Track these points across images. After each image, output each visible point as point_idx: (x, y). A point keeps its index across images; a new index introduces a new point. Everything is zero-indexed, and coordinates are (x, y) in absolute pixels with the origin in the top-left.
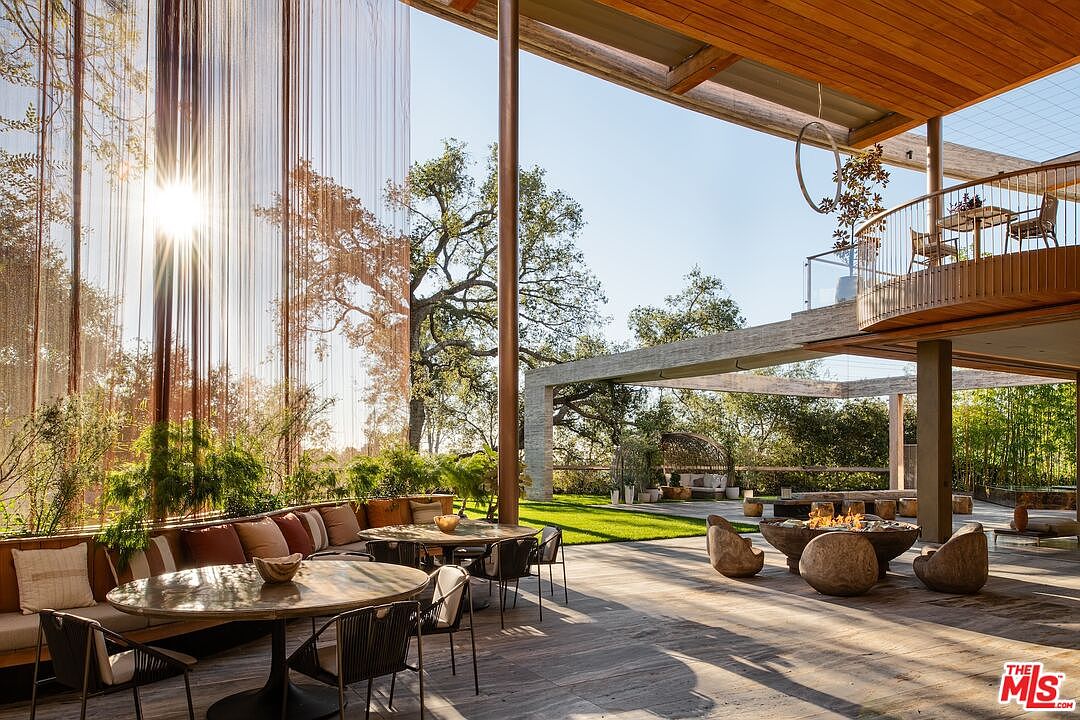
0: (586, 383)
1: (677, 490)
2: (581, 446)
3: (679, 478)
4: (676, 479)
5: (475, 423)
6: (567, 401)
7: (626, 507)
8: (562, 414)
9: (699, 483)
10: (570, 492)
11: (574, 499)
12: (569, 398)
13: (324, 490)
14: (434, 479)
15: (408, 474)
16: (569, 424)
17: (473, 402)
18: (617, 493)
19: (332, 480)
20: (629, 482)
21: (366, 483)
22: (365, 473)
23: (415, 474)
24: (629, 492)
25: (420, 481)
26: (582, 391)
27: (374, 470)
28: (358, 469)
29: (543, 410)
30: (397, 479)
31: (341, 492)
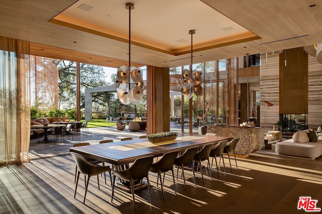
0: (100, 92)
1: (123, 118)
2: (101, 107)
3: (124, 115)
4: (123, 115)
5: (72, 101)
6: (95, 96)
7: (110, 121)
8: (95, 99)
9: (129, 116)
10: (98, 119)
11: (98, 120)
12: (96, 96)
13: (44, 116)
14: (64, 114)
15: (59, 113)
16: (97, 102)
17: (71, 96)
18: (108, 118)
19: (45, 114)
20: (111, 115)
21: (52, 115)
22: (51, 113)
23: (60, 113)
24: (111, 118)
25: (61, 114)
26: (99, 94)
27: (53, 112)
28: (50, 112)
29: (89, 98)
30: (57, 114)
31: (47, 116)
